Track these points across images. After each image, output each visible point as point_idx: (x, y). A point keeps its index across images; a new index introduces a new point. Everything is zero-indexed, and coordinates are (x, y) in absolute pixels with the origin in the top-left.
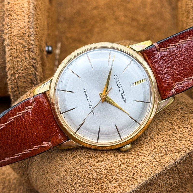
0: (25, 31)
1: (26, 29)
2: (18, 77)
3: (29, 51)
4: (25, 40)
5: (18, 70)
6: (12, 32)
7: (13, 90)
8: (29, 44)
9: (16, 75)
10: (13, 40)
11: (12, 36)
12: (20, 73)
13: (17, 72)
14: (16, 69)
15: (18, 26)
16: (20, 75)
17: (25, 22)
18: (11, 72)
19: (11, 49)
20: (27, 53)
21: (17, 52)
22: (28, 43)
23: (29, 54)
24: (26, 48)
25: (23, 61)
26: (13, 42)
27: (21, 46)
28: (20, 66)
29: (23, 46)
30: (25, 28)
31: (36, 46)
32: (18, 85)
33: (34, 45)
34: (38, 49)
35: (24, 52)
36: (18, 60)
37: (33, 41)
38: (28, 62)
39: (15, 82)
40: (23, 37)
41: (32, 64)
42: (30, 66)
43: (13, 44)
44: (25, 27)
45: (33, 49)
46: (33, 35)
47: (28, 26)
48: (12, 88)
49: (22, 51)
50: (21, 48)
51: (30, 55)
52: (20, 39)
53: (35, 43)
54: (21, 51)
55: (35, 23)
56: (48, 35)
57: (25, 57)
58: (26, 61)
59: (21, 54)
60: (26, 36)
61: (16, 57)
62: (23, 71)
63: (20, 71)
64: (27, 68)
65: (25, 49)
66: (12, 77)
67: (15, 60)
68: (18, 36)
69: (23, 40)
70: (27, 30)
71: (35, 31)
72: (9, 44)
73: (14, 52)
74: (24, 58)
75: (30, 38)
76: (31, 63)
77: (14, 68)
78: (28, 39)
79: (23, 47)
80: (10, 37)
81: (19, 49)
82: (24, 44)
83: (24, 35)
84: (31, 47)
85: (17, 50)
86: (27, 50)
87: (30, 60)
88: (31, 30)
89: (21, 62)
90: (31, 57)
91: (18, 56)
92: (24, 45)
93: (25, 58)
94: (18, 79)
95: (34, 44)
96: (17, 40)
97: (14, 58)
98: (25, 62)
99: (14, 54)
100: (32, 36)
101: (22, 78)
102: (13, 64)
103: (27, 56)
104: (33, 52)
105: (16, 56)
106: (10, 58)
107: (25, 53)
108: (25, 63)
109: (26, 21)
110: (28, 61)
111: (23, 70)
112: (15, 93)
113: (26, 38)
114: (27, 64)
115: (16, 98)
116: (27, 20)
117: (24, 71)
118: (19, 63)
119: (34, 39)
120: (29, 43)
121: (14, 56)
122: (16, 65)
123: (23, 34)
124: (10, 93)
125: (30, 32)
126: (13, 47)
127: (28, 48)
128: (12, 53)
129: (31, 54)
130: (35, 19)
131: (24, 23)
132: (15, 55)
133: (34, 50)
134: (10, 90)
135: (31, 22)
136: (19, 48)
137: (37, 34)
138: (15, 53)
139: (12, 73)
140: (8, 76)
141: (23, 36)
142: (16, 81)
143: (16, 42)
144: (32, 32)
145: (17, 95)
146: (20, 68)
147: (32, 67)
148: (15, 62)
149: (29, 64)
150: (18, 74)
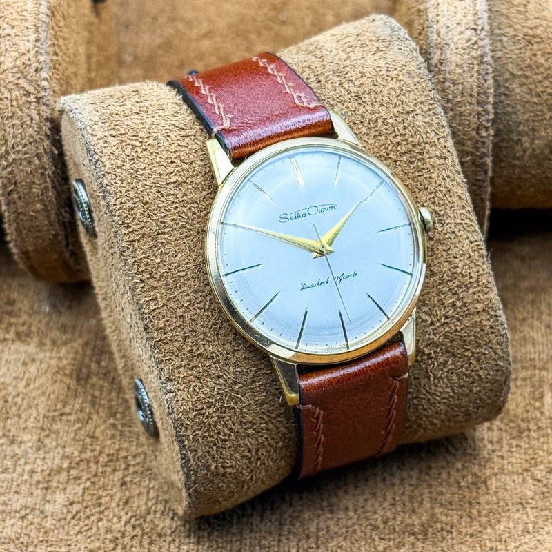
0: (29, 59)
2: (14, 160)
3: (38, 102)
4: (30, 79)
5: (15, 146)
6: (1, 64)
7: (6, 190)
8: (38, 87)
9: (10, 157)
10: (4, 81)
11: (2, 71)
12: (19, 152)
13: (13, 150)
14: (10, 144)
15: (13, 49)
16: (20, 156)
17: (28, 41)
19: (1, 100)
20: (33, 108)
21: (12, 106)
22: (36, 86)
23: (39, 110)
24: (32, 96)
25: (25, 126)
26: (3, 85)
27: (21, 92)
28: (19, 136)
29: (25, 93)
30: (28, 55)
32: (16, 179)
33: (48, 91)
35: (28, 105)
36: (14, 123)
37: (47, 80)
38: (37, 128)
40: (25, 74)
41: (46, 132)
42: (42, 137)
43: (3, 89)
44: (29, 51)
46: (46, 68)
47: (36, 49)
49: (24, 103)
50: (21, 97)
51: (41, 112)
52: (19, 78)
53: (50, 85)
54: (21, 102)
55: (50, 43)
57: (30, 115)
58: (32, 124)
59: (20, 110)
60: (31, 70)
61: (11, 117)
62: (26, 148)
63: (20, 148)
64: (34, 141)
65: (30, 100)
67: (8, 124)
68: (14, 70)
69: (25, 80)
70: (32, 57)
71: (52, 60)
73: (7, 105)
75: (40, 75)
76: (42, 130)
77: (6, 141)
78: (36, 77)
79: (25, 95)
81: (17, 100)
82: (27, 89)
83: (27, 68)
84: (43, 94)
85: (12, 101)
86: (35, 100)
87: (41, 122)
88: (42, 58)
89: (20, 127)
90: (43, 117)
91: (14, 113)
92: (27, 91)
93: (29, 118)
94: (15, 166)
95: (48, 87)
96: (11, 79)
97: (5, 119)
98: (31, 126)
99: (7, 110)
100: (45, 71)
101: (24, 163)
102: (3, 132)
103: (34, 113)
104: (47, 105)
105: (10, 114)
107: (29, 108)
108: (31, 131)
109: (31, 40)
110: (35, 126)
111: (25, 145)
112: (10, 198)
113: (31, 75)
114: (35, 131)
115: (14, 208)
116: (32, 38)
117: (29, 146)
118: (18, 130)
119: (50, 77)
120: (38, 85)
121: (6, 114)
122: (11, 135)
123: (25, 68)
125: (40, 63)
126: (2, 94)
127: (36, 98)
129: (42, 109)
130: (50, 36)
131: (26, 43)
132: (8, 112)
133: (48, 100)
135: (42, 40)
136: (17, 96)
137: (55, 68)
138: (8, 108)
139: (3, 153)
141: (25, 71)
142: (10, 169)
143: (10, 84)
144: (45, 61)
145: (15, 203)
146: (18, 140)
147: (45, 139)
148: (9, 127)
149: (38, 133)
150: (16, 153)
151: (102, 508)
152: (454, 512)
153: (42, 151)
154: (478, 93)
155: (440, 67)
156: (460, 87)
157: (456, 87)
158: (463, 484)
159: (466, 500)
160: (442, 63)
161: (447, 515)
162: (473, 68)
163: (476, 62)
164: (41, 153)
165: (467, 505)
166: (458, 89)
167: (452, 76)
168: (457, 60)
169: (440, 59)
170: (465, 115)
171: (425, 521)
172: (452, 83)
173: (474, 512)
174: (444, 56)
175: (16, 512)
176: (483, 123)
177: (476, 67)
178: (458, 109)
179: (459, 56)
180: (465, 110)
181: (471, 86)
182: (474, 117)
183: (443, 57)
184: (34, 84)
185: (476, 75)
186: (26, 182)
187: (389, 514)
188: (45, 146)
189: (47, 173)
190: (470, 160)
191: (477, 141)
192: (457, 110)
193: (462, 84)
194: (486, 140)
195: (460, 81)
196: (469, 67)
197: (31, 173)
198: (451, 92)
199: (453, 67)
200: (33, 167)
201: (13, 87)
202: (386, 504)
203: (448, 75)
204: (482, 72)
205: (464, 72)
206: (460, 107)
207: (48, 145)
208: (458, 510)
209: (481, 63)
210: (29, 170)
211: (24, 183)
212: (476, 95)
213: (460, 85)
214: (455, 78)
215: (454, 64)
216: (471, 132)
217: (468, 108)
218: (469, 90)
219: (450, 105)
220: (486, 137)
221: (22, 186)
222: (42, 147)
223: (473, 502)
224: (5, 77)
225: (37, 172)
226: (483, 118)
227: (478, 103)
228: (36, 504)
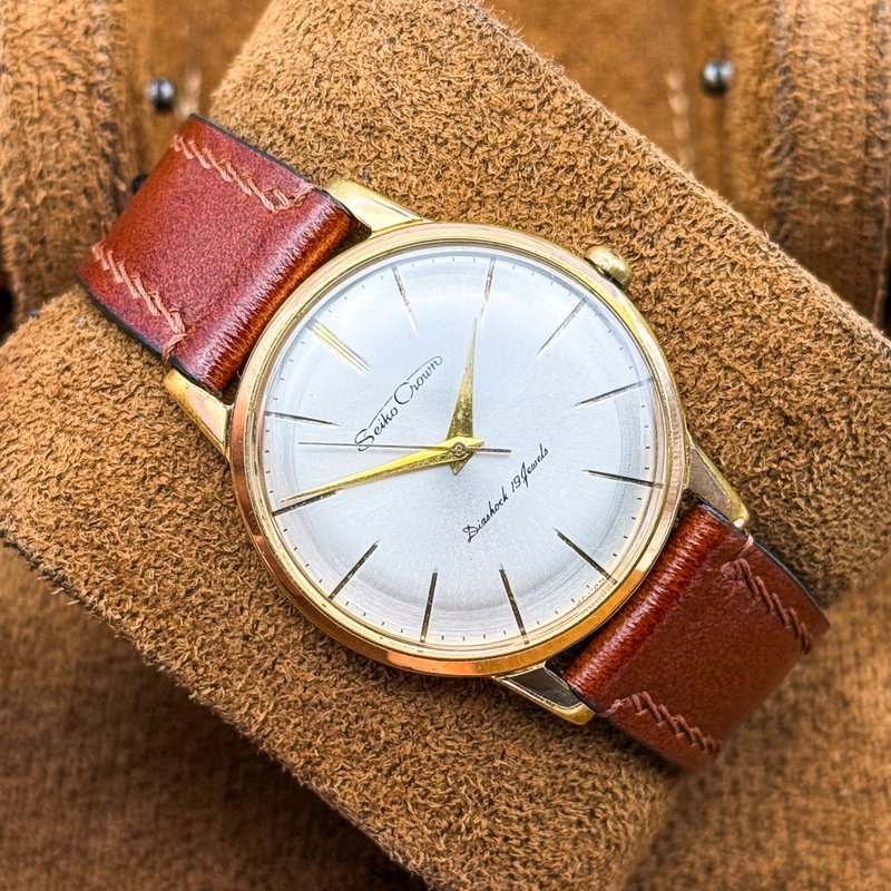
0: (73, 12)
1: (76, 6)
2: (45, 199)
3: (89, 93)
4: (74, 48)
5: (45, 173)
6: (18, 18)
7: (24, 255)
8: (89, 65)
9: (36, 195)
10: (26, 51)
11: (21, 31)
12: (51, 184)
13: (40, 182)
14: (37, 166)
16: (53, 191)
18: (16, 181)
19: (18, 86)
20: (79, 103)
21: (40, 99)
22: (85, 62)
23: (91, 108)
24: (78, 82)
25: (63, 137)
26: (24, 58)
27: (58, 73)
28: (52, 155)
29: (65, 74)
31: (119, 73)
32: (45, 234)
33: (108, 72)
34: (123, 86)
35: (70, 98)
36: (44, 130)
37: (107, 52)
38: (87, 141)
39: (32, 224)
41: (103, 150)
42: (95, 158)
43: (23, 67)
45: (105, 87)
46: (105, 28)
48: (20, 247)
49: (62, 95)
50: (58, 82)
51: (95, 112)
52: (53, 47)
53: (112, 62)
54: (57, 93)
56: (157, 35)
57: (73, 117)
58: (77, 134)
59: (55, 107)
60: (76, 32)
62: (64, 178)
63: (53, 177)
64: (80, 165)
65: (73, 87)
66: (20, 203)
67: (31, 132)
68: (45, 31)
69: (65, 51)
70: (79, 7)
71: (114, 14)
72: (8, 65)
73: (30, 96)
74: (71, 123)
75: (93, 42)
76: (97, 144)
77: (28, 164)
78: (85, 45)
79: (64, 78)
80: (9, 36)
81: (49, 87)
82: (69, 67)
83: (70, 28)
84: (98, 77)
85: (39, 89)
86: (82, 89)
87: (94, 130)
88: (97, 10)
89: (55, 140)
90: (98, 120)
91: (43, 113)
92: (69, 72)
94: (43, 210)
95: (108, 64)
96: (39, 48)
97: (27, 122)
98: (75, 137)
99: (30, 107)
100: (102, 34)
101: (61, 205)
102: (23, 148)
103: (81, 113)
104: (106, 99)
105: (36, 115)
106: (14, 121)
107: (72, 104)
108: (74, 146)
110: (84, 137)
111: (64, 172)
112: (32, 269)
113: (75, 41)
114: (83, 147)
115: (36, 287)
117: (72, 174)
118: (51, 144)
119: (111, 45)
120: (89, 61)
121: (28, 114)
122: (38, 153)
123: (66, 27)
124: (10, 267)
125: (94, 18)
126: (22, 76)
127: (86, 84)
128: (19, 103)
129: (96, 106)
132: (33, 111)
133: (108, 89)
134: (11, 256)
136: (49, 81)
137: (118, 28)
138: (32, 103)
139: (21, 187)
140: (4, 198)
141: (65, 33)
142: (35, 217)
143: (38, 58)
144: (102, 16)
145: (40, 277)
146: (51, 162)
147: (101, 162)
148: (34, 138)
149: (89, 150)
150: (47, 187)
151: (193, 844)
152: (832, 848)
153: (95, 183)
154: (867, 79)
155: (797, 30)
156: (834, 67)
157: (826, 69)
158: (845, 792)
159: (852, 823)
160: (800, 23)
161: (819, 855)
162: (858, 32)
163: (863, 20)
164: (93, 188)
165: (854, 834)
166: (830, 72)
167: (818, 48)
168: (830, 17)
169: (797, 15)
170: (843, 120)
171: (779, 867)
172: (821, 61)
173: (868, 847)
174: (804, 8)
175: (35, 852)
176: (878, 134)
177: (865, 28)
178: (831, 108)
179: (832, 9)
180: (843, 111)
181: (855, 65)
182: (860, 123)
183: (803, 11)
184: (82, 58)
185: (863, 43)
186: (63, 241)
187: (713, 852)
188: (102, 176)
189: (103, 223)
190: (852, 202)
191: (866, 167)
192: (828, 111)
193: (838, 61)
194: (881, 166)
195: (834, 57)
196: (850, 30)
197: (74, 223)
198: (817, 78)
199: (820, 30)
200: (77, 212)
201: (43, 63)
202: (708, 833)
203: (811, 45)
204: (874, 39)
205: (841, 39)
206: (834, 105)
207: (105, 174)
208: (837, 845)
209: (874, 21)
210: (69, 217)
211: (59, 243)
212: (863, 81)
213: (835, 64)
214: (826, 52)
215: (823, 25)
216: (853, 152)
217: (850, 106)
218: (851, 74)
219: (815, 101)
220: (882, 159)
221: (56, 247)
222: (95, 177)
223: (865, 827)
224: (27, 43)
225: (84, 222)
226: (878, 125)
227: (869, 97)
228: (70, 837)
